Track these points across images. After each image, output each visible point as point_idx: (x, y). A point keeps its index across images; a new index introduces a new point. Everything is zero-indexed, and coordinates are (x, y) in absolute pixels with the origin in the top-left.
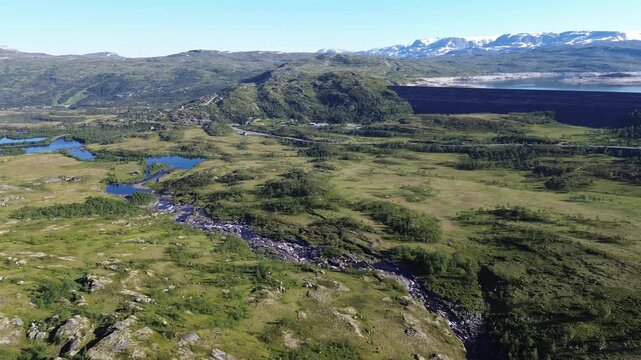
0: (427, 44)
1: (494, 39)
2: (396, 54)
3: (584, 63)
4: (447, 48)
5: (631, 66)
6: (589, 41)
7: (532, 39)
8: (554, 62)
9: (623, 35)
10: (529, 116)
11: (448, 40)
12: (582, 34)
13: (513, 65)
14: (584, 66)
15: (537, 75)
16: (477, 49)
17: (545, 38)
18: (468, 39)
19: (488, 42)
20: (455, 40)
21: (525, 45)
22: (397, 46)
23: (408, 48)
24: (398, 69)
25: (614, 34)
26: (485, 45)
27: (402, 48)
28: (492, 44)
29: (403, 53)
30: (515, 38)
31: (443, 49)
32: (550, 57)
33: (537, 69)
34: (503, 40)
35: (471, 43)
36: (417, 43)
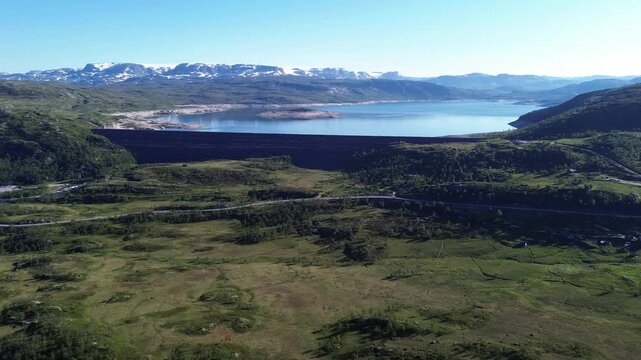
0: (101, 69)
1: (173, 67)
2: (65, 78)
3: (265, 96)
4: (125, 74)
5: (300, 99)
6: (257, 74)
7: (208, 69)
8: (239, 94)
9: (281, 70)
10: (270, 162)
11: (125, 66)
12: (250, 67)
13: (205, 97)
14: (266, 99)
15: (229, 106)
16: (158, 76)
17: (220, 68)
18: (146, 66)
19: (166, 70)
20: (133, 67)
21: (203, 75)
22: (66, 70)
23: (79, 72)
24: (85, 102)
25: (274, 69)
26: (165, 73)
27: (70, 72)
28: (171, 72)
29: (74, 77)
30: (193, 68)
31: (121, 75)
32: (234, 89)
33: (227, 101)
34: (182, 68)
35: (150, 70)
36: (89, 67)
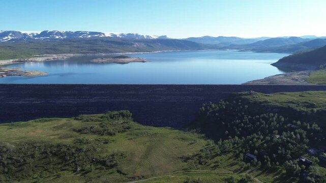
1: (39, 33)
3: (94, 48)
4: (9, 37)
5: (118, 50)
6: (89, 36)
7: (59, 33)
8: (78, 47)
9: (104, 34)
11: (9, 32)
12: (85, 33)
13: (55, 49)
14: (95, 50)
15: (72, 55)
16: (29, 38)
17: (68, 33)
18: (23, 32)
19: (35, 35)
20: (14, 33)
21: (58, 37)
25: (100, 33)
26: (34, 36)
28: (38, 36)
30: (51, 33)
31: (6, 38)
32: (75, 45)
33: (70, 52)
34: (44, 33)
35: (25, 34)
